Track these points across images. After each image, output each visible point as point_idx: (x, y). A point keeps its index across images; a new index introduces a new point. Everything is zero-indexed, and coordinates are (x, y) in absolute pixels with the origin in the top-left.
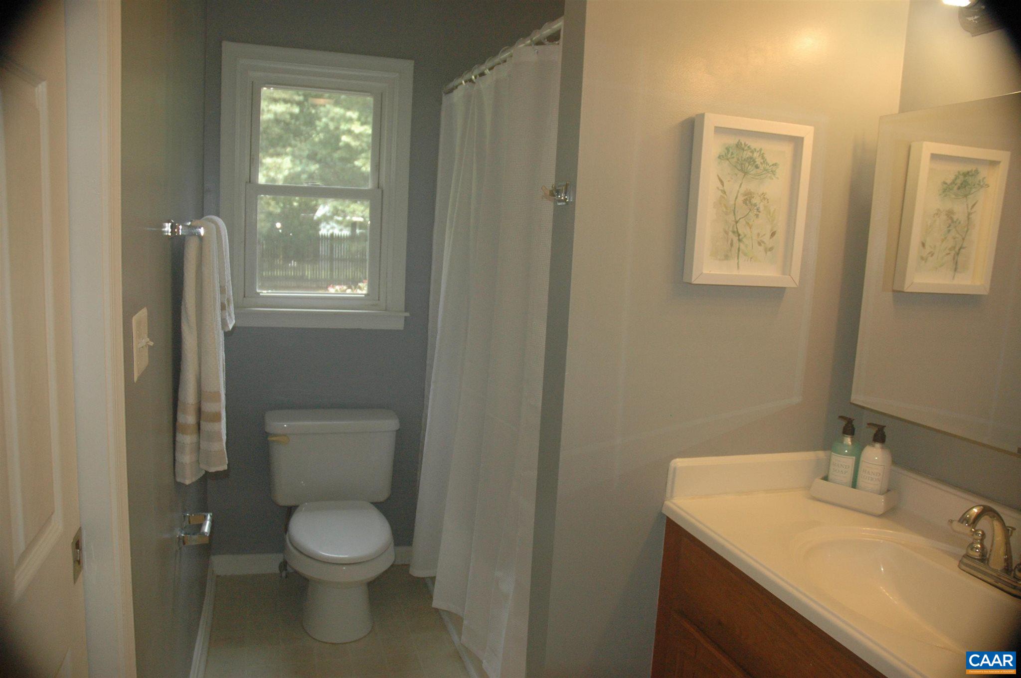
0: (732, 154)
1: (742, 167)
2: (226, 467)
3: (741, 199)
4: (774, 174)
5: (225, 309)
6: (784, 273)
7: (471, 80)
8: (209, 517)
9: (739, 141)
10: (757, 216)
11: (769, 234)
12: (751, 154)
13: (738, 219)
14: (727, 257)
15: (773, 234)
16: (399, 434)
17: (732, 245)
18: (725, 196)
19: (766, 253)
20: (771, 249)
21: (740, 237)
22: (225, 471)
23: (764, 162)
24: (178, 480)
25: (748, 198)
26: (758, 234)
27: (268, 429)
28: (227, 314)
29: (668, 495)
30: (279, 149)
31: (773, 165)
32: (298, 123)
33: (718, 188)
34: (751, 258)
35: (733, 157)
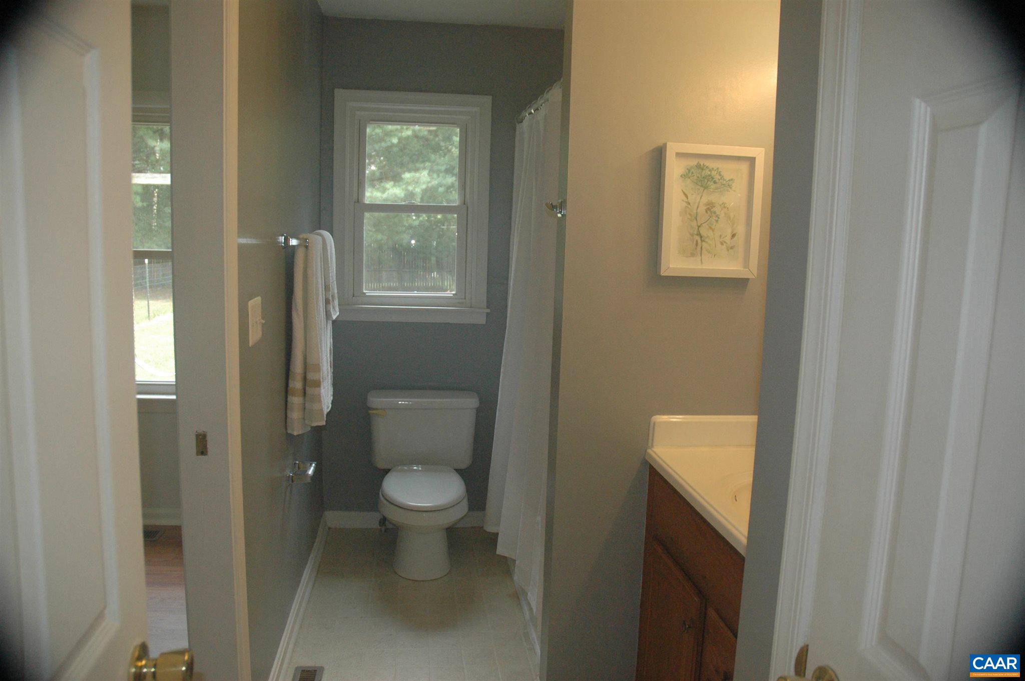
0: (692, 173)
1: (701, 183)
2: (324, 424)
3: (702, 209)
4: (731, 188)
5: (330, 303)
6: (745, 267)
7: (531, 113)
8: (314, 465)
9: (699, 162)
10: (717, 221)
11: (729, 236)
12: (709, 173)
13: (699, 225)
14: (692, 255)
15: (733, 236)
16: (478, 410)
17: (697, 244)
18: (690, 207)
19: (728, 250)
20: (732, 248)
21: (702, 239)
22: (323, 426)
23: (721, 178)
24: (289, 431)
25: (710, 207)
26: (721, 236)
27: (370, 405)
28: (332, 307)
29: (650, 444)
30: (418, 165)
31: (729, 180)
32: (437, 139)
33: (683, 200)
34: (715, 255)
35: (693, 176)
